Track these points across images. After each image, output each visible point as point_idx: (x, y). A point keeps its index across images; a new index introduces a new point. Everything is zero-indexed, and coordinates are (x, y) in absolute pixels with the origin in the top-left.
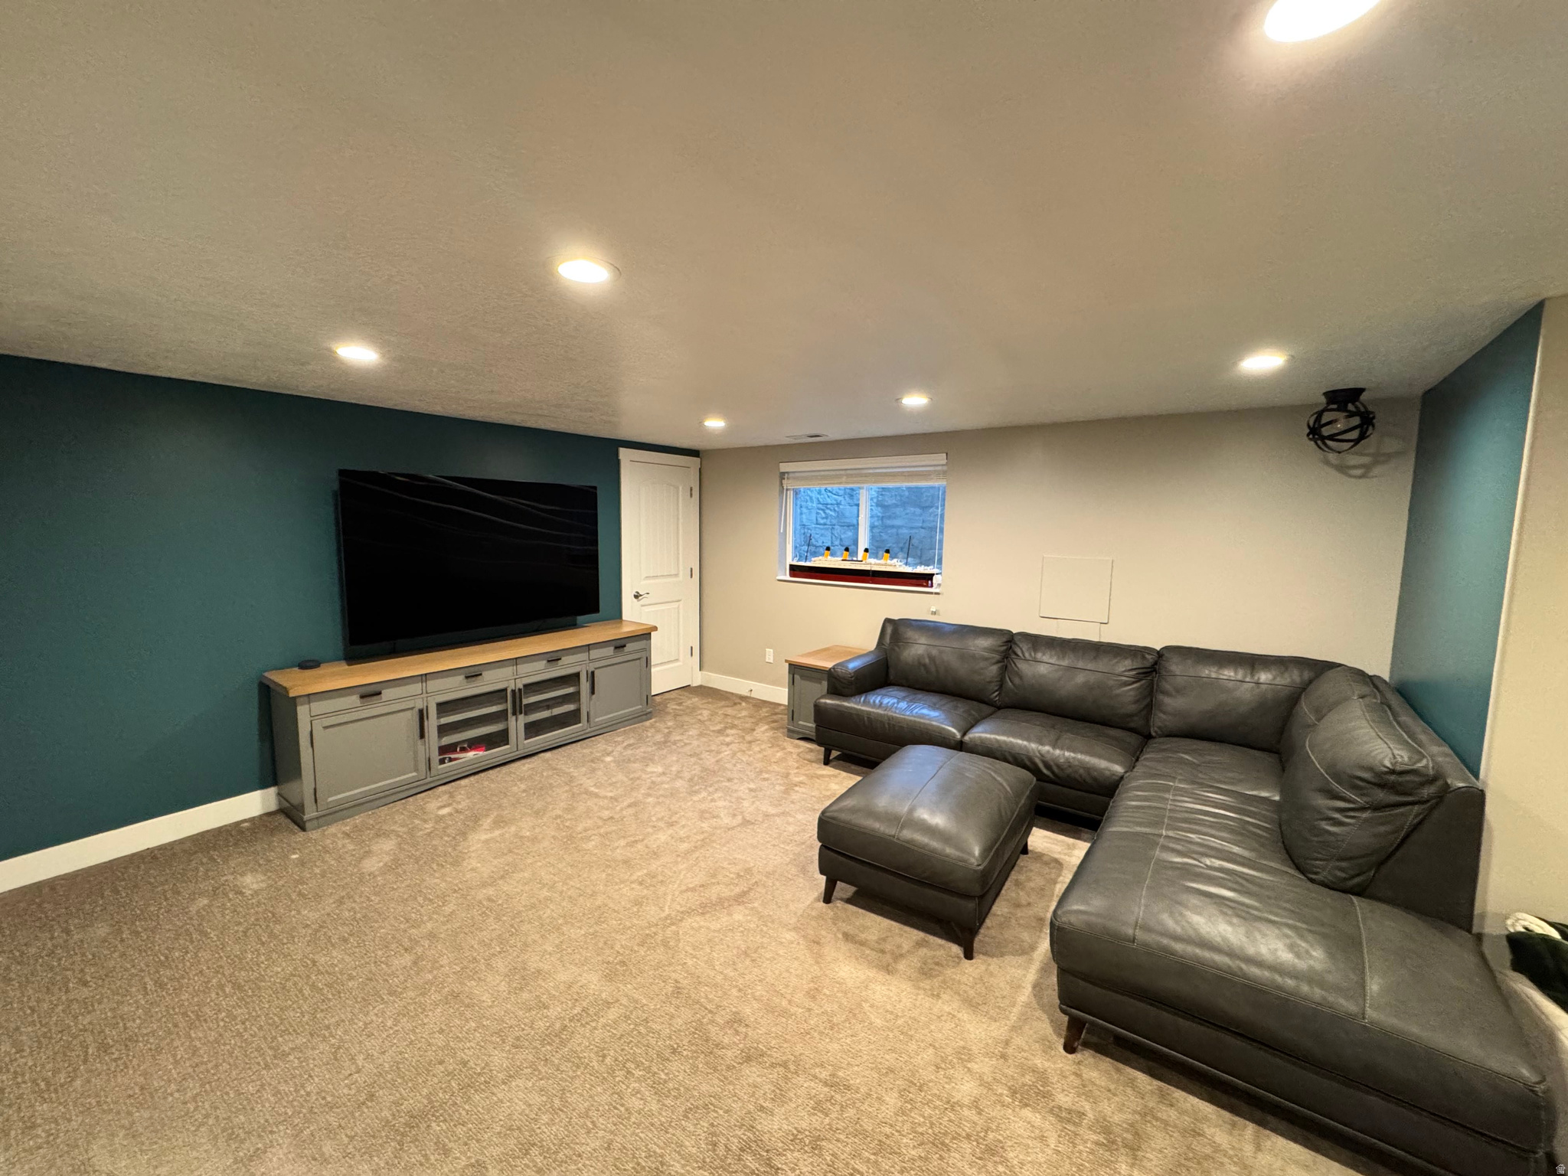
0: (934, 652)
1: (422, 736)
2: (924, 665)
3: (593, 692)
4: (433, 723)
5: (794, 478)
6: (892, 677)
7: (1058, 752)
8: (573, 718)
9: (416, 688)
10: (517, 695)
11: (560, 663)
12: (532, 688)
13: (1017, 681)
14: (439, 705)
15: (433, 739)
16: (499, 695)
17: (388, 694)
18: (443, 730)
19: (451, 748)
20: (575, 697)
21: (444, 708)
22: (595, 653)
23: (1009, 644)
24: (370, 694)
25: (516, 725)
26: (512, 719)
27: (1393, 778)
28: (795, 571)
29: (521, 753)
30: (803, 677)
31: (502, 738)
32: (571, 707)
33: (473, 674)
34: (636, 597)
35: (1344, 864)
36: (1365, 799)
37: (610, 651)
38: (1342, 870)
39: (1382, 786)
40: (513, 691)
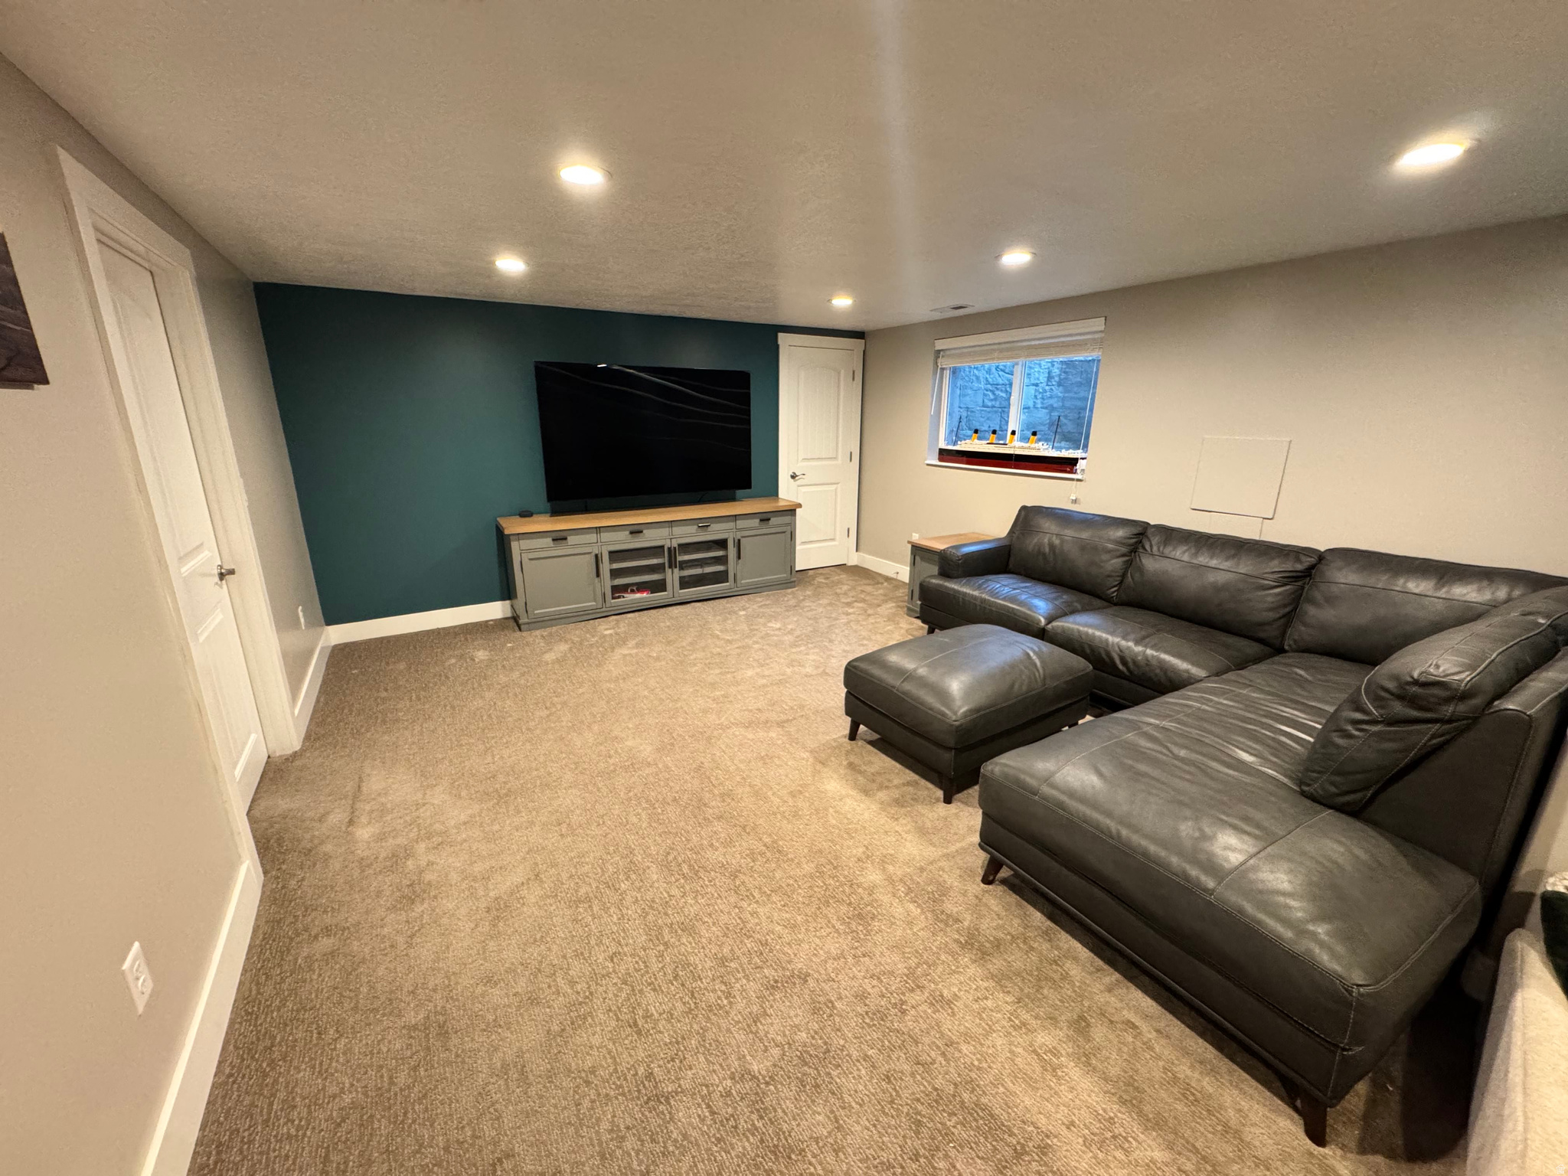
0: (1057, 542)
1: (598, 575)
2: (1044, 554)
3: (739, 557)
4: (606, 567)
5: (949, 356)
6: (1011, 566)
7: (1139, 649)
8: (721, 577)
9: (592, 537)
10: (673, 552)
11: (709, 529)
12: (685, 548)
13: (1137, 576)
14: (611, 553)
15: (608, 582)
16: (657, 550)
17: (572, 540)
18: (615, 574)
19: (625, 588)
20: (722, 560)
21: (615, 555)
22: (741, 524)
23: (1141, 535)
24: (560, 538)
25: (673, 577)
26: (669, 571)
27: (1415, 689)
28: (945, 455)
29: (677, 599)
30: (922, 559)
31: (659, 586)
32: (720, 568)
33: (636, 531)
34: (793, 477)
35: (1338, 779)
36: (1382, 712)
37: (756, 522)
38: (1333, 784)
39: (1401, 697)
40: (669, 549)
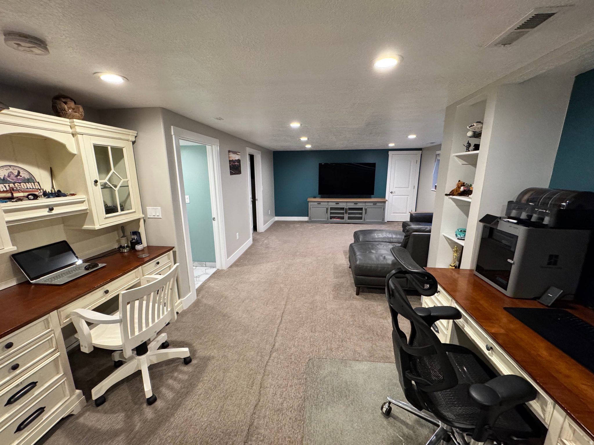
1: (327, 213)
3: (366, 213)
4: (329, 211)
8: (361, 218)
9: (327, 204)
10: (346, 210)
11: (357, 204)
12: (350, 209)
14: (331, 208)
15: (329, 215)
16: (342, 209)
17: (322, 204)
18: (331, 213)
19: (334, 217)
20: (361, 214)
21: (332, 209)
22: (367, 204)
24: (319, 203)
25: (346, 216)
26: (345, 214)
29: (346, 222)
31: (342, 218)
32: (360, 216)
33: (337, 203)
34: (391, 193)
37: (372, 204)
